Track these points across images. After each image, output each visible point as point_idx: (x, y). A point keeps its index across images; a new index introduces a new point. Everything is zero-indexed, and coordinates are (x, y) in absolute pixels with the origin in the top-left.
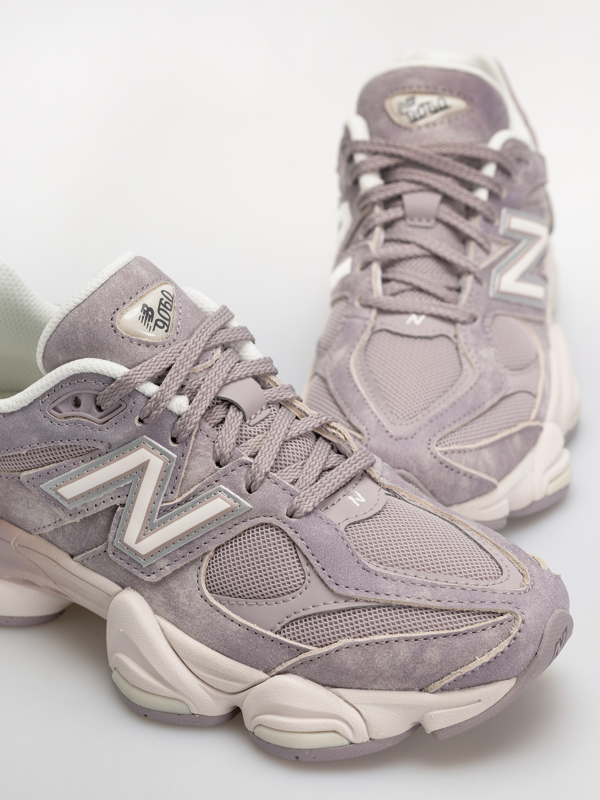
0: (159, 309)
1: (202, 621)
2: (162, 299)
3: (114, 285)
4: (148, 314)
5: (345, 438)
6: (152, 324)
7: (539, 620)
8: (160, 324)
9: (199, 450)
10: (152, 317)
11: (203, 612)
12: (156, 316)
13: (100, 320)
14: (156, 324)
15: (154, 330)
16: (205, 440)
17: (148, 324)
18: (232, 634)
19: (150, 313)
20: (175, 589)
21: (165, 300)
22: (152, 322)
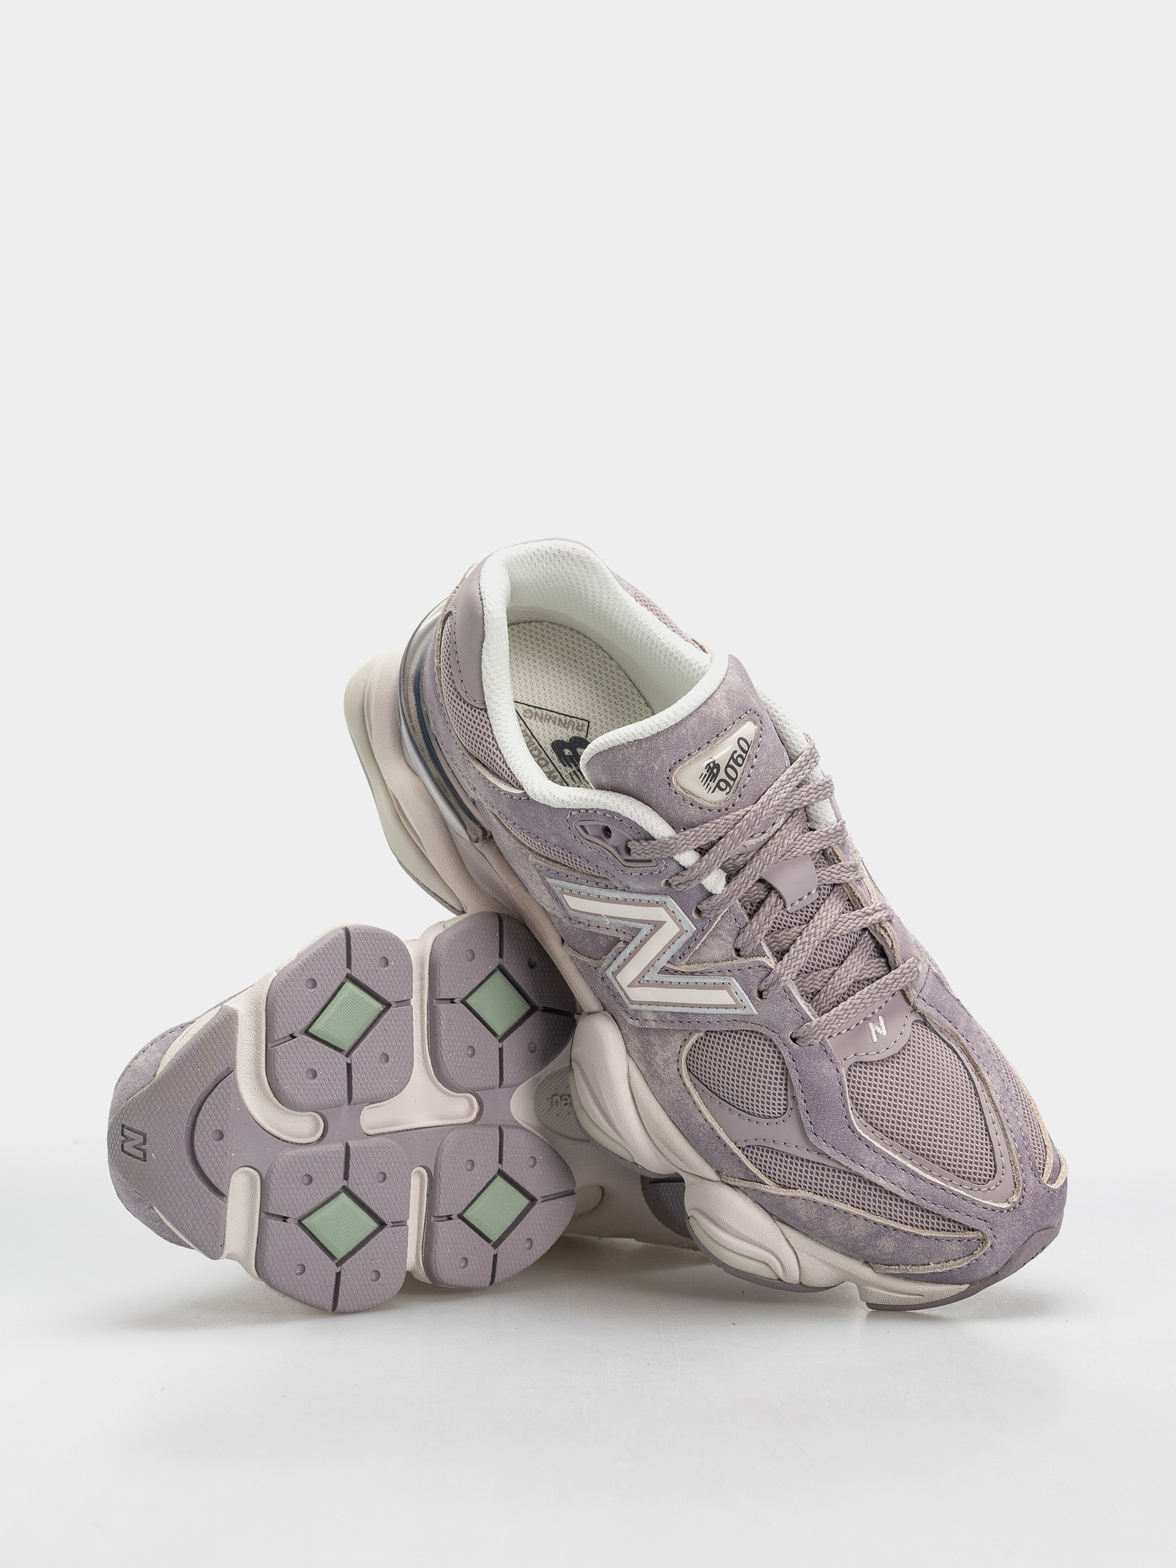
0: (728, 766)
1: (671, 1093)
2: (735, 752)
3: (684, 731)
4: (712, 772)
5: (892, 946)
6: (713, 785)
7: (1011, 1246)
8: (723, 785)
9: (722, 932)
10: (716, 776)
11: (675, 1085)
12: (722, 775)
13: (657, 768)
14: (718, 785)
15: (713, 792)
16: (732, 924)
17: (709, 784)
18: (696, 1124)
19: (715, 771)
20: (655, 1045)
21: (740, 752)
22: (714, 782)
